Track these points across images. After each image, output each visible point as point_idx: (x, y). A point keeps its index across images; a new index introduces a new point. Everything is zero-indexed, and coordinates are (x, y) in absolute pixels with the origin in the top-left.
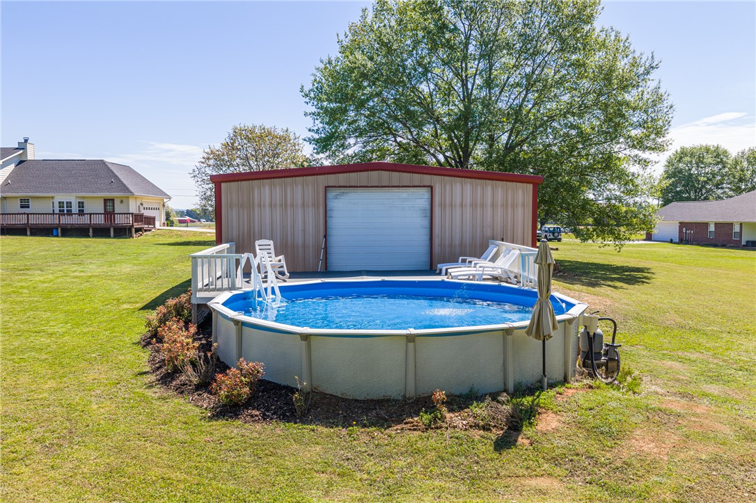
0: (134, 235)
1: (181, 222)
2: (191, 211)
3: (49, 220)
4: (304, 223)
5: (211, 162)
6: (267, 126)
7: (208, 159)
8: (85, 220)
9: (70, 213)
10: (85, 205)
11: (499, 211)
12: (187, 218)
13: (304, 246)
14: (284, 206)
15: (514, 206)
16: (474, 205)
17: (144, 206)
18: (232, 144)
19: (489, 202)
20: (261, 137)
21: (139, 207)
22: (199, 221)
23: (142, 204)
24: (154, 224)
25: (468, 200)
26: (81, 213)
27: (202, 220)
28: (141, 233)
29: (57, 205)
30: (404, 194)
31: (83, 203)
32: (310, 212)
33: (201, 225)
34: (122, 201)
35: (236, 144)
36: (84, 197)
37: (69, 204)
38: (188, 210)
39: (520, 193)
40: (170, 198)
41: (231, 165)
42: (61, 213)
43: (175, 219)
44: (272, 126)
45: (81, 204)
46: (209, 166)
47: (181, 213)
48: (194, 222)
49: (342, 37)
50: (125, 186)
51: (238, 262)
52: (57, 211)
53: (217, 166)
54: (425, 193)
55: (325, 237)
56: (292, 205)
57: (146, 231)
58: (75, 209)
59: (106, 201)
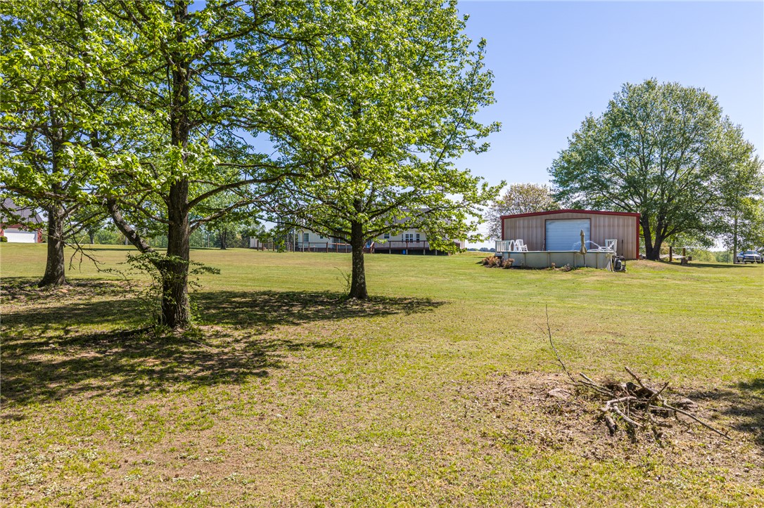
3: (400, 245)
4: (537, 234)
5: (497, 208)
6: (532, 184)
7: (495, 206)
8: (421, 245)
9: (412, 241)
11: (621, 228)
13: (536, 243)
14: (528, 227)
15: (628, 226)
16: (609, 226)
18: (510, 196)
19: (616, 224)
20: (527, 191)
25: (607, 224)
26: (418, 241)
29: (404, 236)
30: (579, 222)
32: (539, 230)
35: (512, 196)
37: (411, 236)
39: (630, 221)
41: (509, 209)
42: (407, 241)
44: (535, 183)
45: (418, 236)
46: (495, 210)
49: (571, 138)
51: (509, 243)
52: (404, 239)
53: (500, 211)
54: (588, 221)
55: (545, 239)
56: (532, 227)
58: (414, 238)
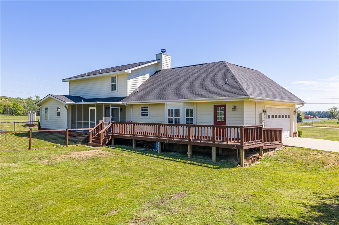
0: (244, 161)
1: (306, 118)
2: (311, 112)
10: (195, 113)
12: (309, 116)
17: (268, 114)
21: (260, 115)
22: (315, 117)
23: (264, 111)
24: (280, 139)
27: (317, 117)
28: (258, 155)
29: (166, 114)
31: (192, 110)
33: (317, 119)
34: (235, 108)
36: (194, 103)
37: (177, 111)
38: (309, 112)
40: (303, 104)
43: (302, 116)
45: (189, 112)
47: (306, 113)
48: (312, 118)
50: (239, 86)
52: (167, 120)
57: (266, 150)
59: (217, 107)
